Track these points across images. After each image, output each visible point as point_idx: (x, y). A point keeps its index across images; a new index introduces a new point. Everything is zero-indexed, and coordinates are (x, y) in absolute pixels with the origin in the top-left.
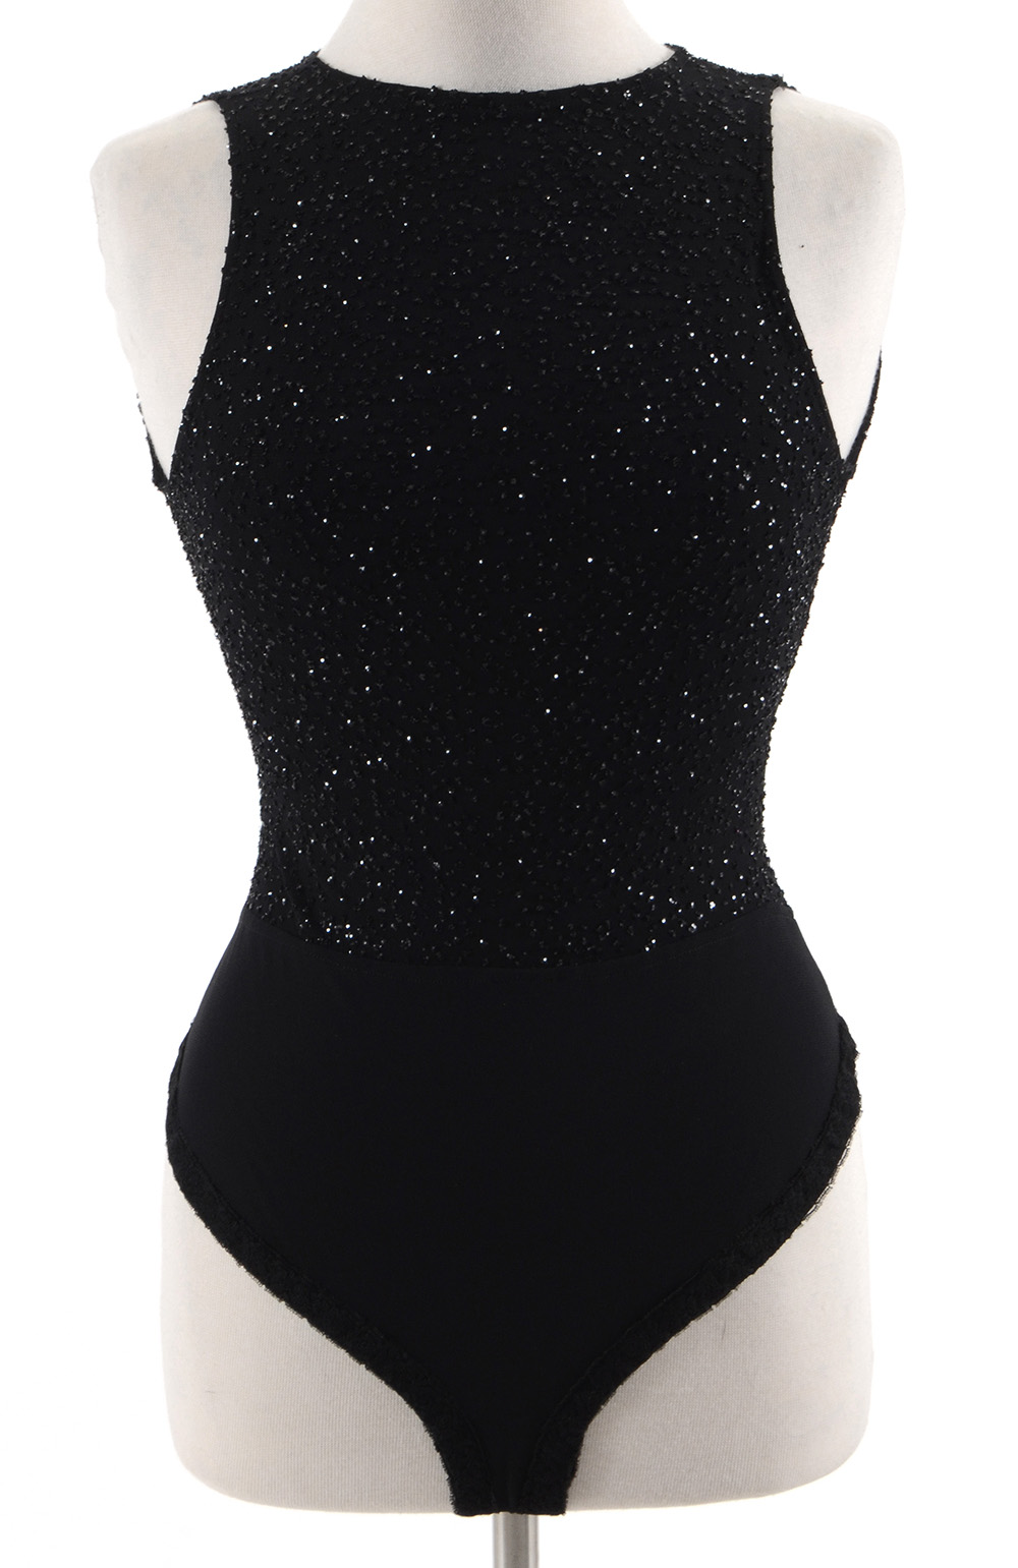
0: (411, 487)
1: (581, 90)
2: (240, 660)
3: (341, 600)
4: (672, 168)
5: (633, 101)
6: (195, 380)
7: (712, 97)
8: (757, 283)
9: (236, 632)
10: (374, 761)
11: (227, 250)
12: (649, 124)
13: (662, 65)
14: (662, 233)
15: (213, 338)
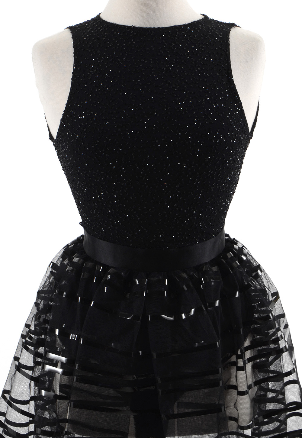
0: (128, 143)
1: (175, 27)
2: (77, 192)
3: (108, 176)
4: (201, 50)
5: (190, 30)
6: (64, 111)
7: (213, 30)
8: (226, 83)
9: (76, 184)
10: (117, 222)
11: (73, 73)
12: (195, 37)
13: (199, 20)
14: (199, 69)
15: (69, 99)
